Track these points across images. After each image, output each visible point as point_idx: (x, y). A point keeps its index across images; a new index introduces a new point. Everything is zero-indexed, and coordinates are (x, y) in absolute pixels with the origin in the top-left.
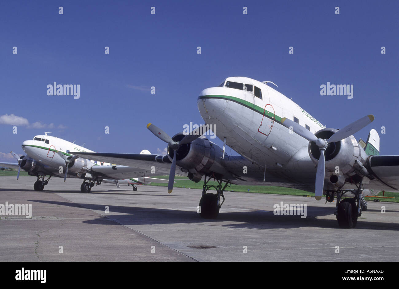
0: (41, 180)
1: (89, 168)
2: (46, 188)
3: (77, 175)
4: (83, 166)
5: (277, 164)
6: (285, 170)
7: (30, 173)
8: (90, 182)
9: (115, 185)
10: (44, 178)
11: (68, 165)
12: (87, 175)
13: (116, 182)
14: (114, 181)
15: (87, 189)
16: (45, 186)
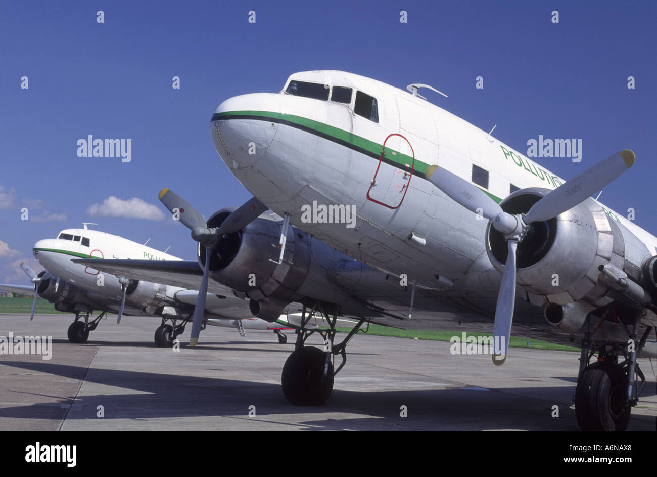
0: (82, 319)
1: (170, 297)
2: (92, 336)
3: (145, 309)
4: (157, 292)
5: (437, 277)
6: (467, 294)
7: (59, 306)
8: (174, 323)
9: (236, 329)
10: (88, 317)
11: (126, 289)
12: (166, 310)
13: (237, 326)
14: (234, 323)
15: (168, 340)
16: (91, 332)
